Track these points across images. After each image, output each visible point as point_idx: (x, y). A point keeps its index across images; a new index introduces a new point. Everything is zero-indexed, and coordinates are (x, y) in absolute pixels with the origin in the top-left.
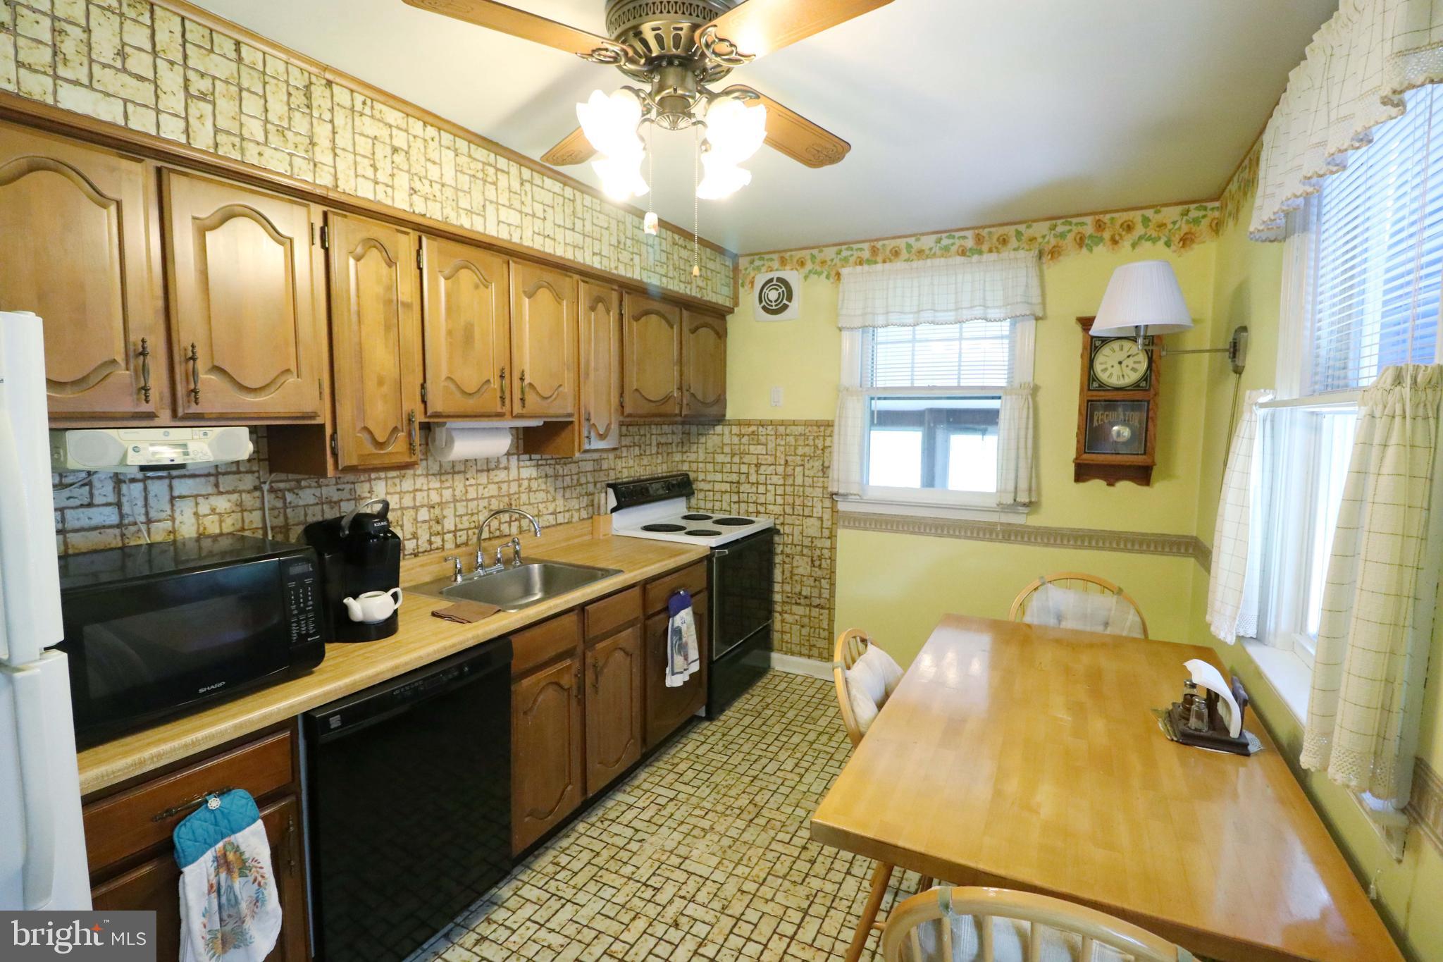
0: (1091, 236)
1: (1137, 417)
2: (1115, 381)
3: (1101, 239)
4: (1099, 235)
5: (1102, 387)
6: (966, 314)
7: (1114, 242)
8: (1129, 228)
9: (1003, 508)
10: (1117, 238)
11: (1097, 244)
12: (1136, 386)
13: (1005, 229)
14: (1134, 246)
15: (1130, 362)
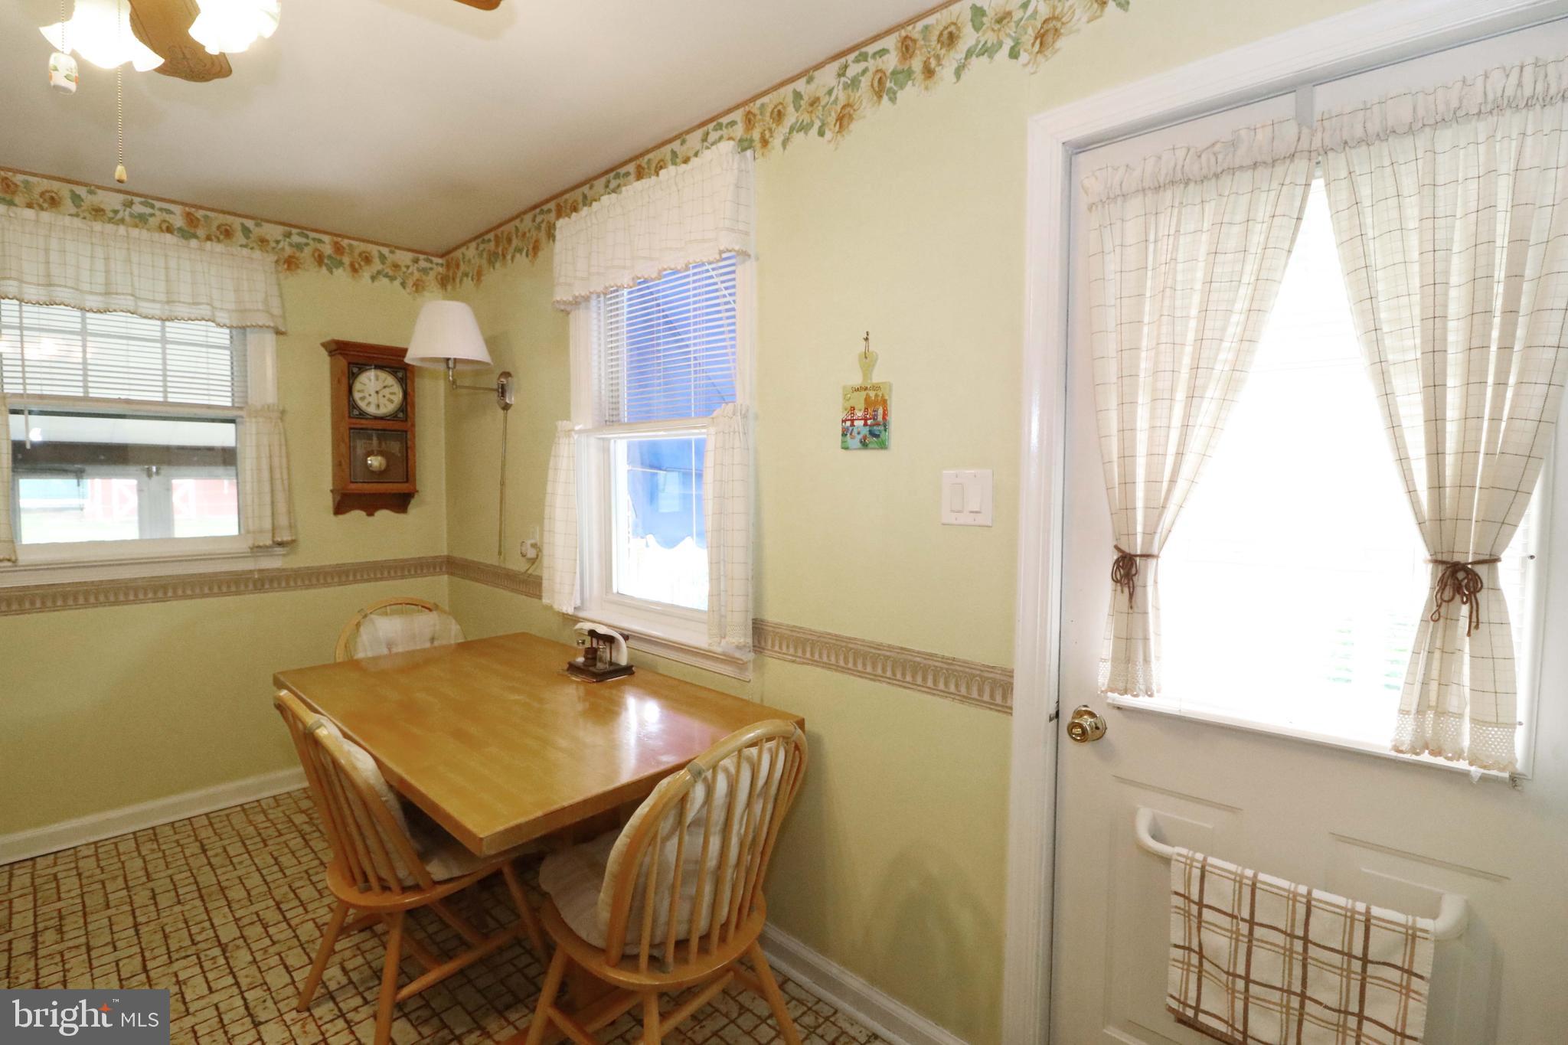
0: (330, 257)
1: (395, 447)
2: (372, 410)
3: (341, 264)
4: (338, 258)
5: (363, 415)
6: (181, 310)
7: (354, 270)
8: (368, 260)
9: (257, 550)
10: (357, 266)
11: (337, 267)
12: (393, 417)
13: (230, 219)
14: (373, 278)
15: (386, 392)
